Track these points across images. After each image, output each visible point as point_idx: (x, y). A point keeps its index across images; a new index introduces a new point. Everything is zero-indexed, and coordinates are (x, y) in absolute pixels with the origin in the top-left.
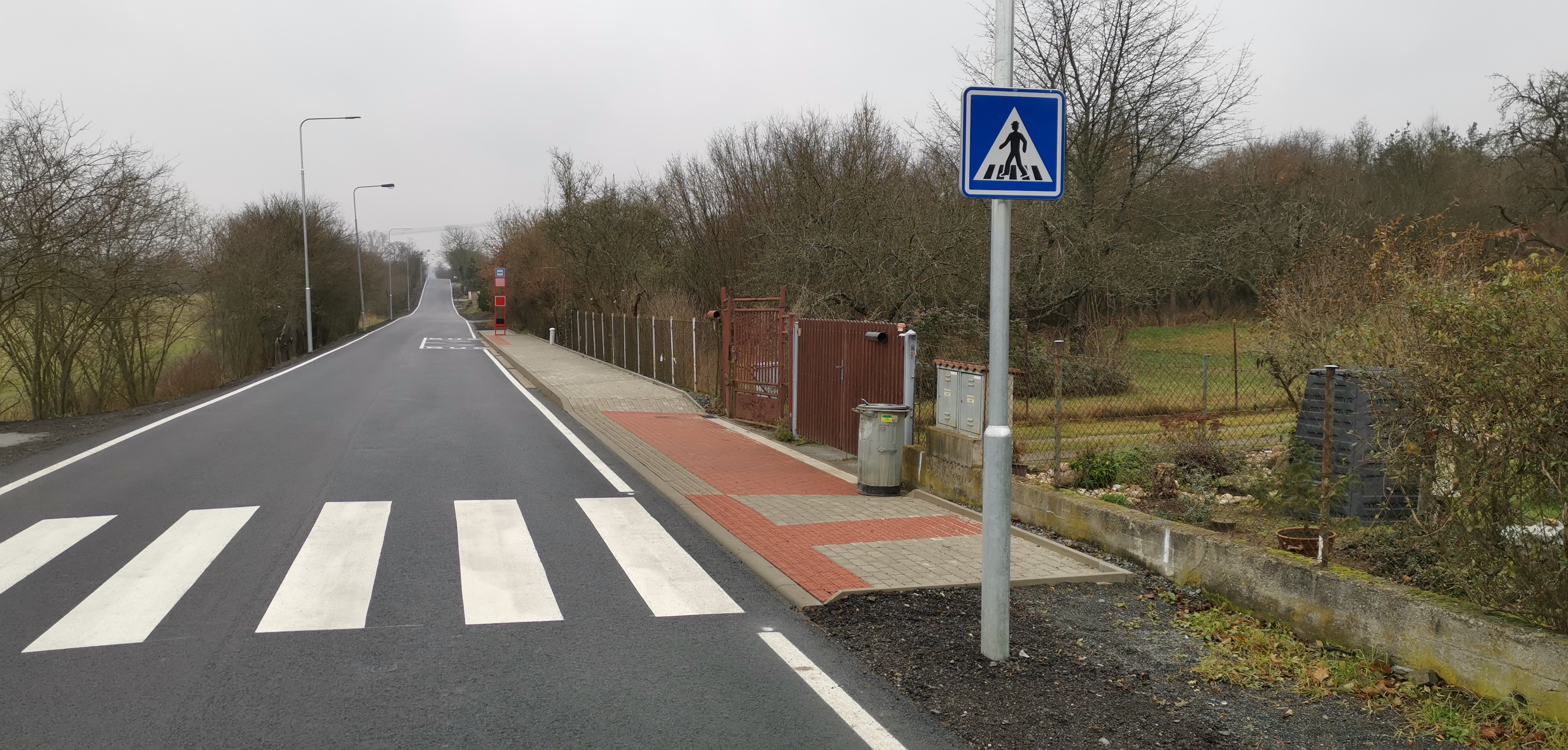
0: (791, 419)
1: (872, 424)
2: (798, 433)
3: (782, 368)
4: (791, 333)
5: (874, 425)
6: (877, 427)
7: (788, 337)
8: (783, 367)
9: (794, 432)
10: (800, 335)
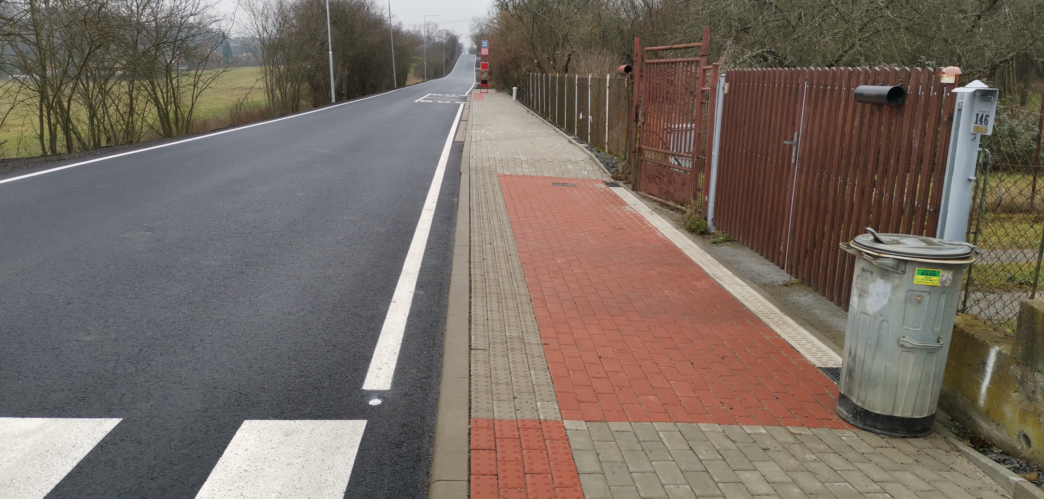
0: (707, 203)
1: (889, 287)
2: (714, 224)
3: (698, 136)
4: (714, 90)
5: (894, 289)
6: (901, 294)
7: (710, 96)
8: (700, 134)
9: (710, 223)
10: (726, 91)
